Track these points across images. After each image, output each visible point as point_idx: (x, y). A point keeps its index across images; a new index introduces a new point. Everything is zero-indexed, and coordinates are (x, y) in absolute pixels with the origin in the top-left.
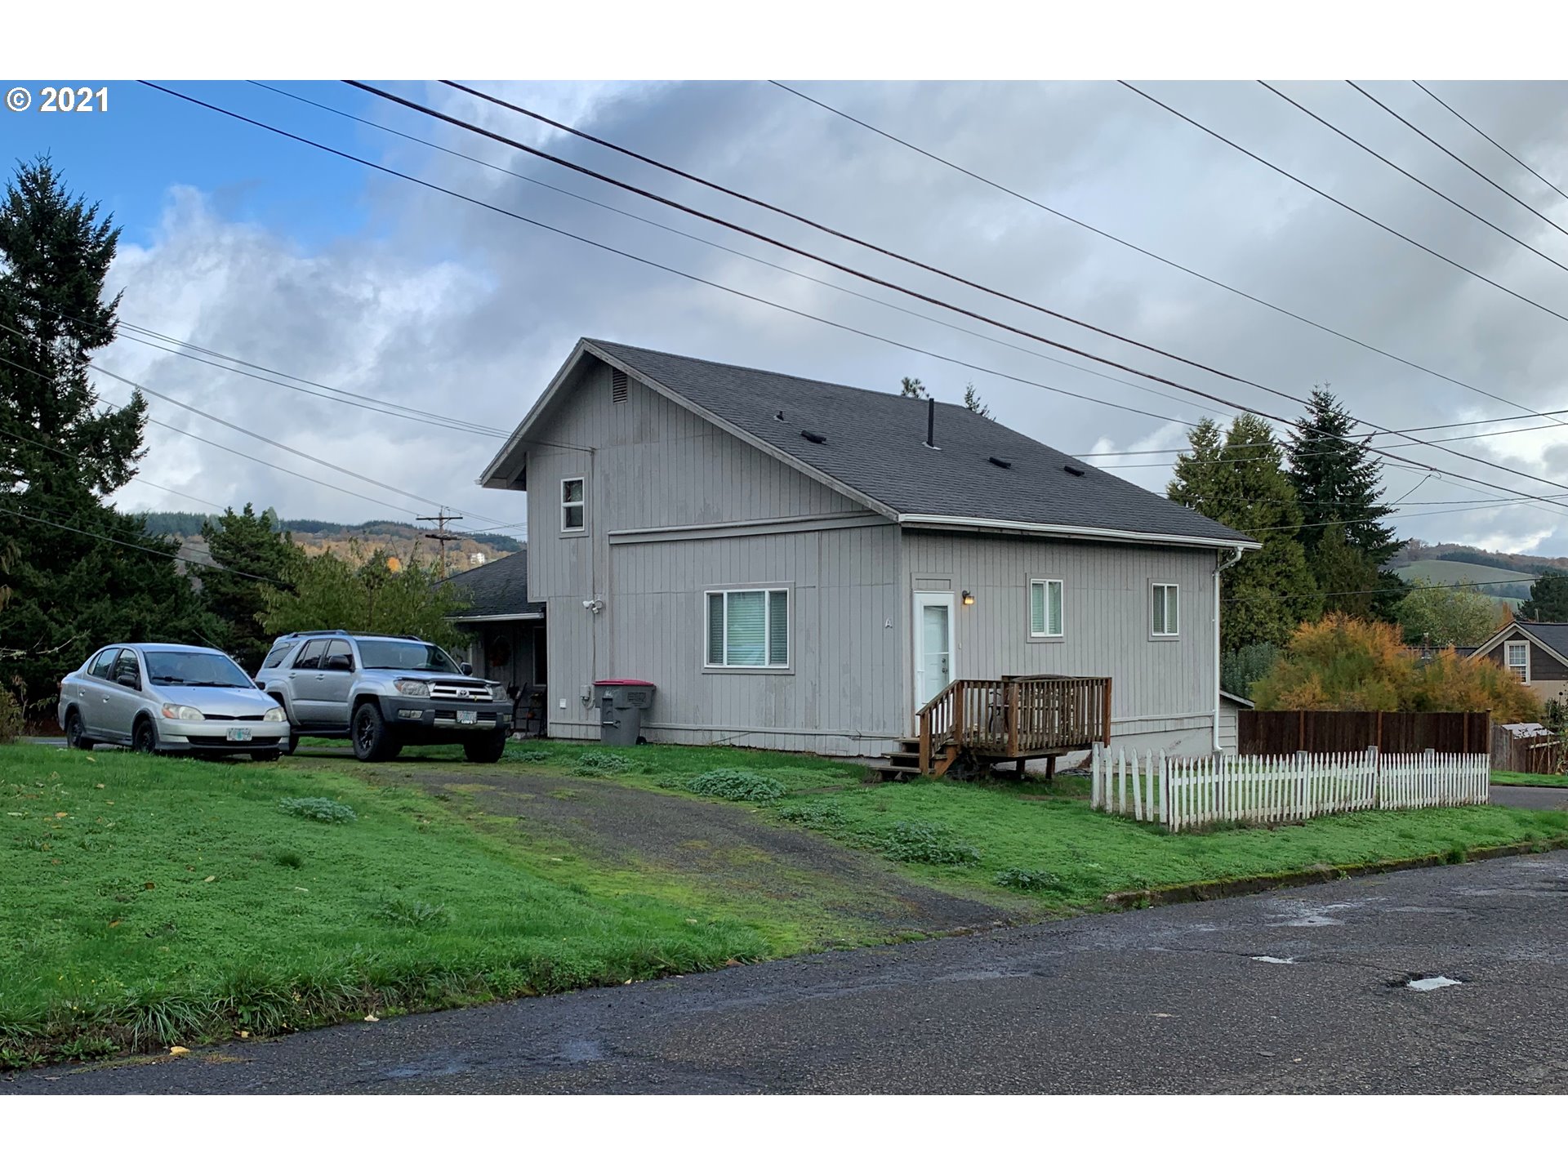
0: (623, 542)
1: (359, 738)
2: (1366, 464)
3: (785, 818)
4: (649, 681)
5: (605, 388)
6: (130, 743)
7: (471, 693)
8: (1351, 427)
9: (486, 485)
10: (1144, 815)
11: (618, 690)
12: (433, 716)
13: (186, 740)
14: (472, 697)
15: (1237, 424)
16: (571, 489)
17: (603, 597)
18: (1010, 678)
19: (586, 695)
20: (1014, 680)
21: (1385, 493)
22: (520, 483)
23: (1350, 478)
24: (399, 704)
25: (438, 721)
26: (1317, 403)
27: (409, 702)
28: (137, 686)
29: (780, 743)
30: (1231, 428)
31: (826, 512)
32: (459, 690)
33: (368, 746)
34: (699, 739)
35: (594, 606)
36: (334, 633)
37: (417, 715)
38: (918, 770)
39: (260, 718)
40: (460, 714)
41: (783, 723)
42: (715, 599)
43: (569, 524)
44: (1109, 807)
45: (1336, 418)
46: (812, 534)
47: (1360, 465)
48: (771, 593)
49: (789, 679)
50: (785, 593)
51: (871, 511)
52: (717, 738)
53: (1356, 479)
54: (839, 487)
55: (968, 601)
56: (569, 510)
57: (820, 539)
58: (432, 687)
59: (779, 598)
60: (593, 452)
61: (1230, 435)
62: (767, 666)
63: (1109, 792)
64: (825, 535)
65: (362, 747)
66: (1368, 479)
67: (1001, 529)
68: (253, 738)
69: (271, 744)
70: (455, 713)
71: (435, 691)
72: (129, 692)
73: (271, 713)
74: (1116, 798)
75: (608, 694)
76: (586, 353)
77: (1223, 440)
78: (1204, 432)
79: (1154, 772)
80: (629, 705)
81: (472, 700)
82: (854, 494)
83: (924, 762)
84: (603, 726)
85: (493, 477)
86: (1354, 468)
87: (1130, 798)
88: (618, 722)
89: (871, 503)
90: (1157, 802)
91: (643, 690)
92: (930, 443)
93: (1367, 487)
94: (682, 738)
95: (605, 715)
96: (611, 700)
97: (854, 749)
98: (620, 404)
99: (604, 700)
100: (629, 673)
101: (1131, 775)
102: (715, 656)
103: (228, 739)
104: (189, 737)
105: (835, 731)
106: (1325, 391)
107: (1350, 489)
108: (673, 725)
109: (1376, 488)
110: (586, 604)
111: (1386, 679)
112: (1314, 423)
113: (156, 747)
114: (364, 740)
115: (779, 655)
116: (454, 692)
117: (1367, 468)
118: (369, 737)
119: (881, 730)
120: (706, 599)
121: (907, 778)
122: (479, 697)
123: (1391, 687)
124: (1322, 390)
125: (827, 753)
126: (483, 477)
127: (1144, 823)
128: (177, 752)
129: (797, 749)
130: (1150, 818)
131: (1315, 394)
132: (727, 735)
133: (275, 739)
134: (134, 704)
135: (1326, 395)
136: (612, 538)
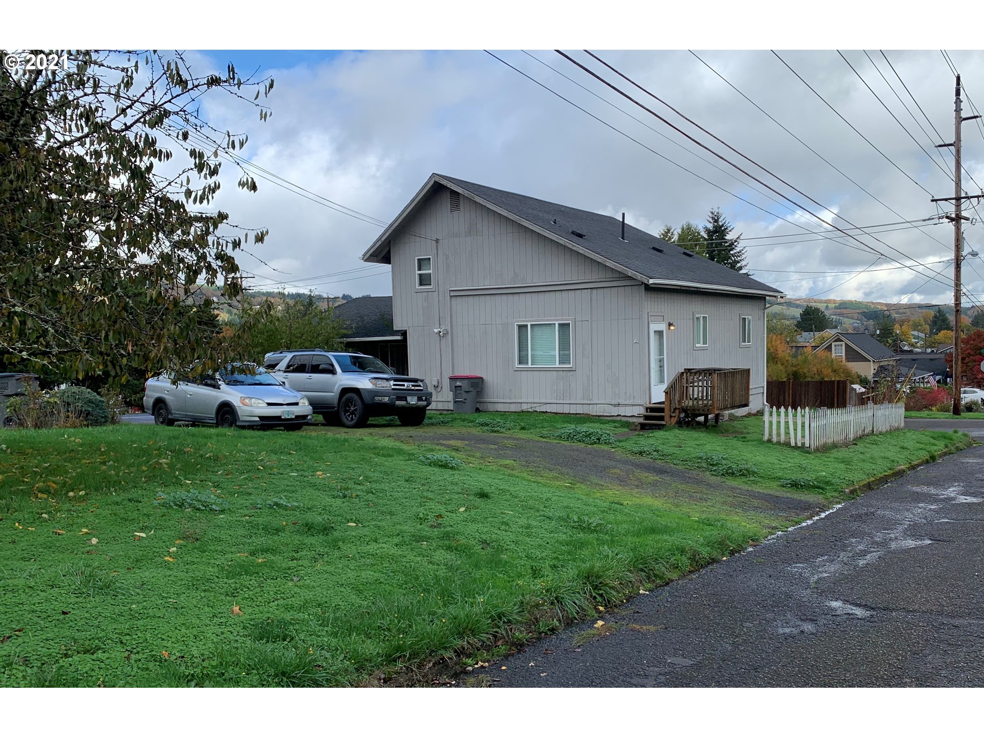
0: (457, 295)
1: (345, 414)
2: (738, 250)
3: (636, 454)
4: (479, 375)
5: (445, 203)
6: (215, 422)
7: (413, 386)
8: (730, 231)
9: (366, 261)
10: (796, 443)
11: (466, 381)
12: (395, 399)
13: (258, 419)
14: (413, 388)
15: (683, 229)
16: (421, 263)
17: (446, 326)
18: (689, 370)
19: (436, 384)
20: (693, 371)
21: (748, 265)
22: (387, 259)
23: (730, 258)
24: (374, 393)
25: (398, 403)
26: (712, 218)
27: (379, 392)
28: (216, 387)
29: (566, 410)
30: (680, 231)
31: (595, 277)
32: (406, 384)
33: (352, 419)
34: (513, 408)
35: (440, 332)
36: (314, 351)
37: (386, 399)
38: (663, 423)
39: (297, 404)
40: (409, 398)
41: (568, 398)
42: (522, 328)
43: (421, 284)
44: (775, 439)
45: (723, 225)
46: (586, 290)
47: (735, 251)
48: (559, 324)
49: (571, 373)
50: (569, 324)
51: (630, 277)
52: (525, 407)
53: (733, 259)
54: (609, 263)
55: (672, 328)
56: (420, 275)
57: (591, 294)
58: (392, 383)
59: (564, 327)
60: (437, 241)
61: (680, 236)
62: (557, 365)
63: (774, 432)
64: (594, 291)
65: (348, 420)
66: (739, 259)
67: (689, 287)
68: (296, 416)
69: (303, 420)
70: (406, 398)
71: (394, 385)
72: (210, 390)
73: (302, 401)
74: (779, 435)
75: (458, 384)
76: (435, 182)
77: (676, 238)
78: (667, 233)
79: (802, 420)
80: (471, 389)
81: (413, 390)
82: (620, 268)
83: (667, 418)
84: (455, 402)
85: (371, 255)
86: (731, 252)
87: (787, 433)
88: (465, 399)
89: (630, 273)
90: (803, 437)
91: (477, 381)
92: (623, 238)
93: (738, 262)
94: (501, 408)
95: (455, 396)
96: (461, 386)
97: (615, 411)
98: (455, 213)
99: (456, 387)
100: (466, 369)
101: (788, 422)
102: (522, 360)
103: (283, 417)
104: (259, 417)
105: (603, 402)
106: (717, 211)
107: (730, 263)
108: (495, 400)
109: (743, 263)
110: (436, 331)
111: (779, 363)
112: (711, 228)
113: (237, 424)
114: (349, 416)
115: (564, 359)
116: (404, 385)
117: (739, 253)
118: (353, 413)
119: (632, 401)
120: (516, 328)
121: (660, 427)
122: (417, 388)
123: (781, 368)
124: (716, 211)
125: (598, 414)
126: (364, 255)
127: (796, 447)
128: (251, 426)
129: (578, 412)
130: (799, 444)
131: (712, 213)
132: (533, 405)
133: (305, 417)
134: (216, 398)
135: (718, 213)
136: (451, 292)
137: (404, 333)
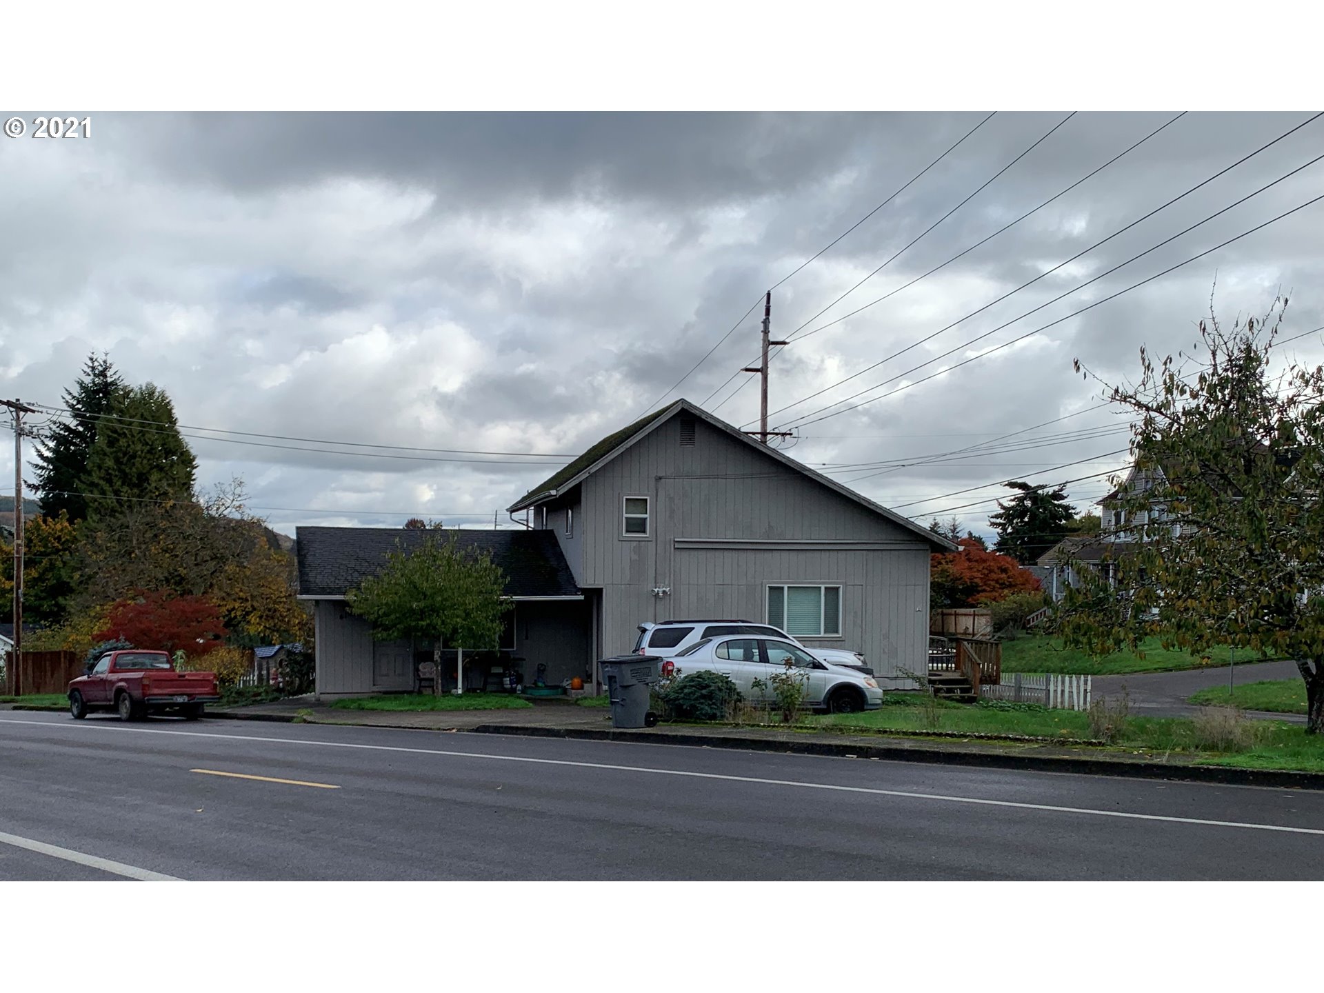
0: (683, 547)
5: (671, 434)
10: (1078, 710)
17: (666, 585)
31: (874, 538)
35: (663, 592)
42: (776, 591)
43: (629, 531)
44: (1059, 707)
46: (861, 552)
48: (825, 588)
49: (841, 643)
50: (839, 588)
56: (631, 520)
57: (866, 556)
59: (832, 592)
60: (658, 479)
62: (822, 635)
63: (1059, 700)
64: (871, 553)
74: (1062, 703)
76: (683, 410)
79: (1084, 687)
87: (1071, 701)
89: (935, 537)
90: (1085, 703)
98: (686, 447)
101: (1072, 692)
115: (833, 628)
120: (767, 588)
136: (676, 544)
137: (595, 595)
